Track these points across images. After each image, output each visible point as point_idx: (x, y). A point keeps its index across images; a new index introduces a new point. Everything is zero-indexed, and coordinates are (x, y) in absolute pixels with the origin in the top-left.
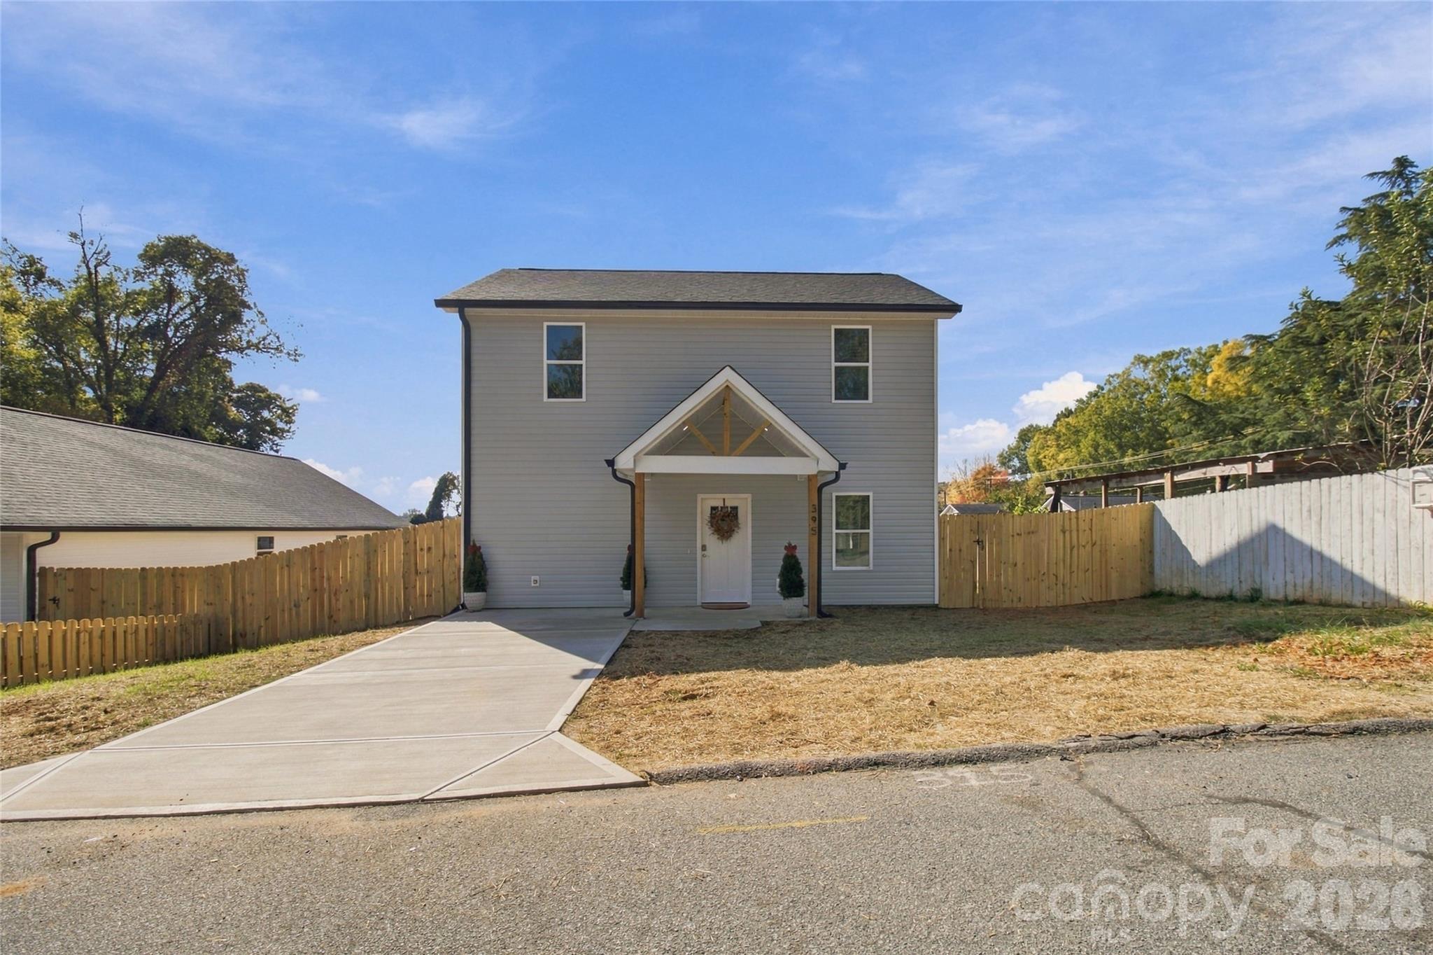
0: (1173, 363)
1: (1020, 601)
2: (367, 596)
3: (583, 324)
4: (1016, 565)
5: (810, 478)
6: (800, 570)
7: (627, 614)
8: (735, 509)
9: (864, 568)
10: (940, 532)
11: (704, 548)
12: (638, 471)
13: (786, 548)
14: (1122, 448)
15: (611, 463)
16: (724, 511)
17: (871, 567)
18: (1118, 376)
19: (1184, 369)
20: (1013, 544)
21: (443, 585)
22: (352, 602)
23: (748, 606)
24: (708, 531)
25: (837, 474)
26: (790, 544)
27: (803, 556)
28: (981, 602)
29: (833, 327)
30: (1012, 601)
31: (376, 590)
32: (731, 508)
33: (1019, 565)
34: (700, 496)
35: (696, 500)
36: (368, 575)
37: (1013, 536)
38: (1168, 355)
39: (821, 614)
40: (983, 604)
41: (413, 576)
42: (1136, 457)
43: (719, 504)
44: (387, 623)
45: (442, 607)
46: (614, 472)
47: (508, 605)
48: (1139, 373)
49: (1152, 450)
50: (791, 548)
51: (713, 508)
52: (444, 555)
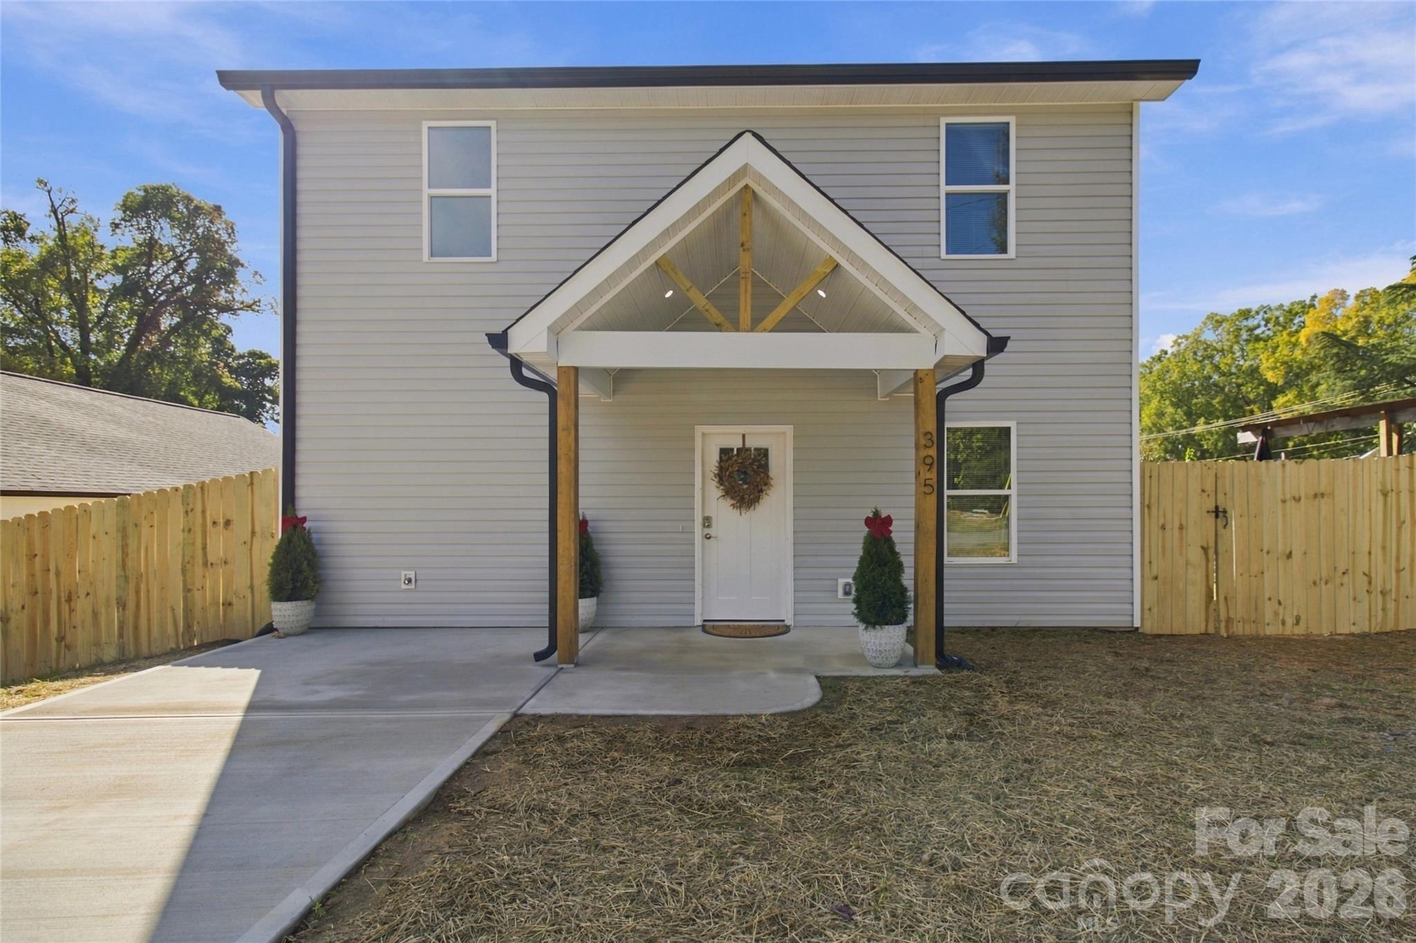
0: (1251, 323)
1: (1298, 623)
2: (122, 604)
3: (492, 124)
4: (1289, 556)
5: (917, 377)
6: (899, 567)
7: (540, 657)
8: (764, 453)
9: (1002, 560)
10: (1143, 494)
11: (707, 522)
12: (563, 362)
13: (868, 522)
14: (1192, 417)
15: (499, 341)
16: (743, 455)
17: (1014, 558)
18: (1187, 338)
19: (1263, 328)
20: (1284, 515)
21: (252, 587)
22: (95, 614)
23: (787, 629)
24: (715, 491)
25: (978, 366)
26: (876, 514)
27: (903, 536)
28: (1223, 625)
29: (944, 121)
30: (1283, 623)
31: (138, 592)
32: (755, 449)
33: (1296, 555)
34: (699, 429)
35: (693, 438)
36: (124, 566)
37: (1284, 501)
38: (1246, 314)
39: (943, 660)
40: (1227, 627)
41: (199, 570)
42: (1209, 426)
43: (736, 444)
44: (155, 651)
45: (250, 625)
46: (516, 365)
47: (361, 621)
48: (1209, 336)
49: (1227, 418)
50: (879, 526)
51: (725, 452)
52: (253, 533)
